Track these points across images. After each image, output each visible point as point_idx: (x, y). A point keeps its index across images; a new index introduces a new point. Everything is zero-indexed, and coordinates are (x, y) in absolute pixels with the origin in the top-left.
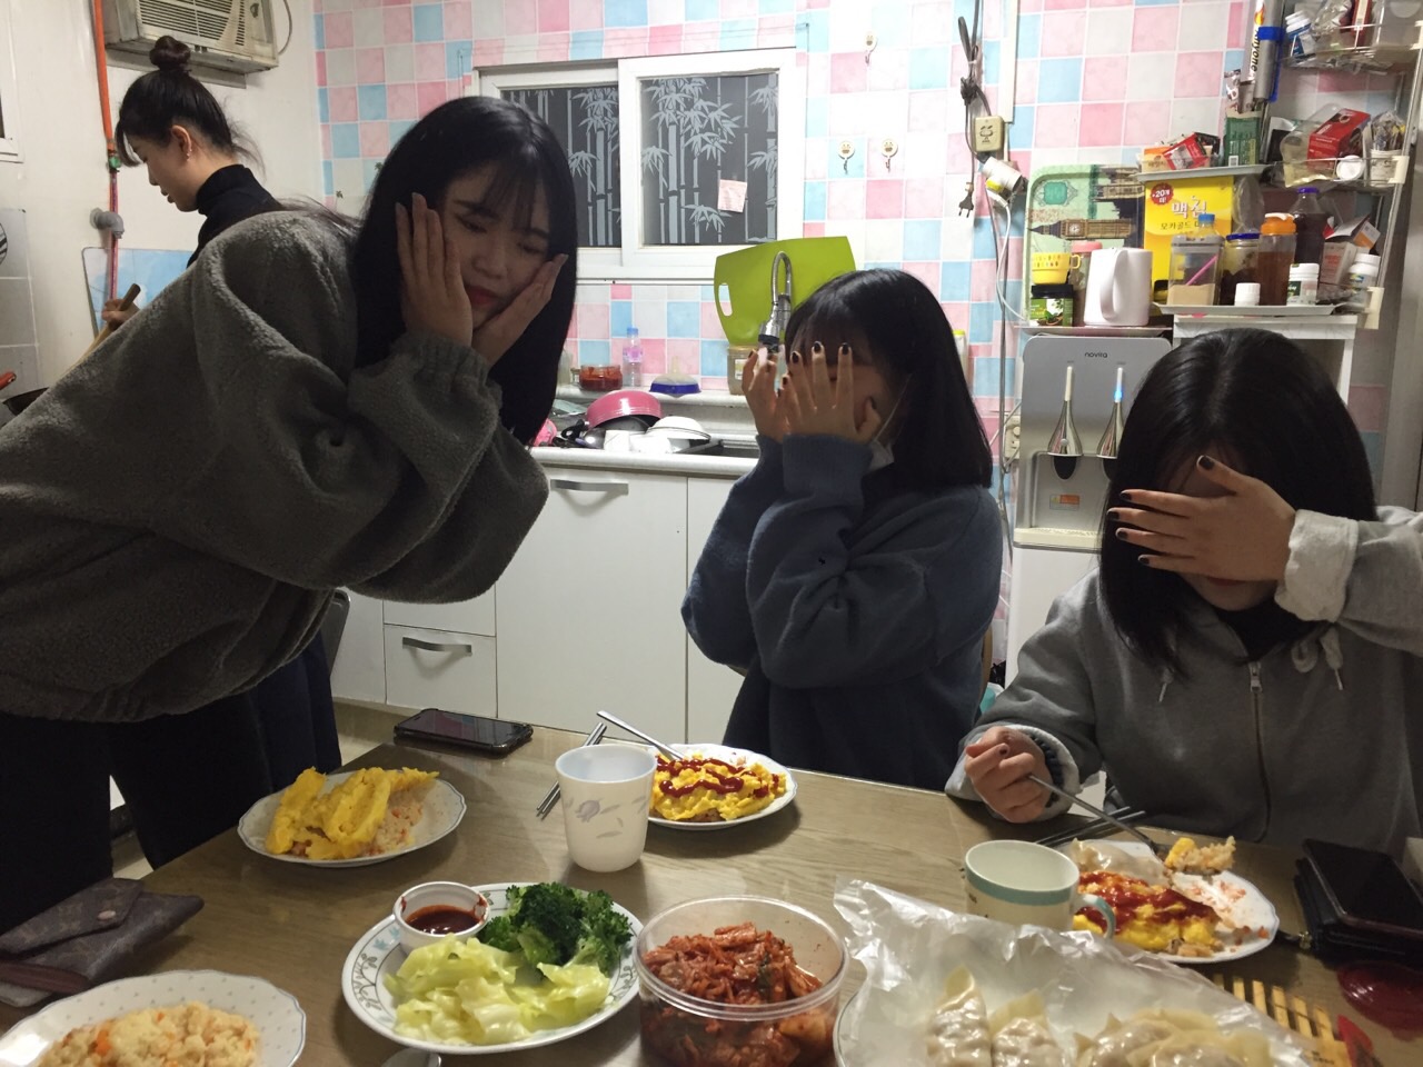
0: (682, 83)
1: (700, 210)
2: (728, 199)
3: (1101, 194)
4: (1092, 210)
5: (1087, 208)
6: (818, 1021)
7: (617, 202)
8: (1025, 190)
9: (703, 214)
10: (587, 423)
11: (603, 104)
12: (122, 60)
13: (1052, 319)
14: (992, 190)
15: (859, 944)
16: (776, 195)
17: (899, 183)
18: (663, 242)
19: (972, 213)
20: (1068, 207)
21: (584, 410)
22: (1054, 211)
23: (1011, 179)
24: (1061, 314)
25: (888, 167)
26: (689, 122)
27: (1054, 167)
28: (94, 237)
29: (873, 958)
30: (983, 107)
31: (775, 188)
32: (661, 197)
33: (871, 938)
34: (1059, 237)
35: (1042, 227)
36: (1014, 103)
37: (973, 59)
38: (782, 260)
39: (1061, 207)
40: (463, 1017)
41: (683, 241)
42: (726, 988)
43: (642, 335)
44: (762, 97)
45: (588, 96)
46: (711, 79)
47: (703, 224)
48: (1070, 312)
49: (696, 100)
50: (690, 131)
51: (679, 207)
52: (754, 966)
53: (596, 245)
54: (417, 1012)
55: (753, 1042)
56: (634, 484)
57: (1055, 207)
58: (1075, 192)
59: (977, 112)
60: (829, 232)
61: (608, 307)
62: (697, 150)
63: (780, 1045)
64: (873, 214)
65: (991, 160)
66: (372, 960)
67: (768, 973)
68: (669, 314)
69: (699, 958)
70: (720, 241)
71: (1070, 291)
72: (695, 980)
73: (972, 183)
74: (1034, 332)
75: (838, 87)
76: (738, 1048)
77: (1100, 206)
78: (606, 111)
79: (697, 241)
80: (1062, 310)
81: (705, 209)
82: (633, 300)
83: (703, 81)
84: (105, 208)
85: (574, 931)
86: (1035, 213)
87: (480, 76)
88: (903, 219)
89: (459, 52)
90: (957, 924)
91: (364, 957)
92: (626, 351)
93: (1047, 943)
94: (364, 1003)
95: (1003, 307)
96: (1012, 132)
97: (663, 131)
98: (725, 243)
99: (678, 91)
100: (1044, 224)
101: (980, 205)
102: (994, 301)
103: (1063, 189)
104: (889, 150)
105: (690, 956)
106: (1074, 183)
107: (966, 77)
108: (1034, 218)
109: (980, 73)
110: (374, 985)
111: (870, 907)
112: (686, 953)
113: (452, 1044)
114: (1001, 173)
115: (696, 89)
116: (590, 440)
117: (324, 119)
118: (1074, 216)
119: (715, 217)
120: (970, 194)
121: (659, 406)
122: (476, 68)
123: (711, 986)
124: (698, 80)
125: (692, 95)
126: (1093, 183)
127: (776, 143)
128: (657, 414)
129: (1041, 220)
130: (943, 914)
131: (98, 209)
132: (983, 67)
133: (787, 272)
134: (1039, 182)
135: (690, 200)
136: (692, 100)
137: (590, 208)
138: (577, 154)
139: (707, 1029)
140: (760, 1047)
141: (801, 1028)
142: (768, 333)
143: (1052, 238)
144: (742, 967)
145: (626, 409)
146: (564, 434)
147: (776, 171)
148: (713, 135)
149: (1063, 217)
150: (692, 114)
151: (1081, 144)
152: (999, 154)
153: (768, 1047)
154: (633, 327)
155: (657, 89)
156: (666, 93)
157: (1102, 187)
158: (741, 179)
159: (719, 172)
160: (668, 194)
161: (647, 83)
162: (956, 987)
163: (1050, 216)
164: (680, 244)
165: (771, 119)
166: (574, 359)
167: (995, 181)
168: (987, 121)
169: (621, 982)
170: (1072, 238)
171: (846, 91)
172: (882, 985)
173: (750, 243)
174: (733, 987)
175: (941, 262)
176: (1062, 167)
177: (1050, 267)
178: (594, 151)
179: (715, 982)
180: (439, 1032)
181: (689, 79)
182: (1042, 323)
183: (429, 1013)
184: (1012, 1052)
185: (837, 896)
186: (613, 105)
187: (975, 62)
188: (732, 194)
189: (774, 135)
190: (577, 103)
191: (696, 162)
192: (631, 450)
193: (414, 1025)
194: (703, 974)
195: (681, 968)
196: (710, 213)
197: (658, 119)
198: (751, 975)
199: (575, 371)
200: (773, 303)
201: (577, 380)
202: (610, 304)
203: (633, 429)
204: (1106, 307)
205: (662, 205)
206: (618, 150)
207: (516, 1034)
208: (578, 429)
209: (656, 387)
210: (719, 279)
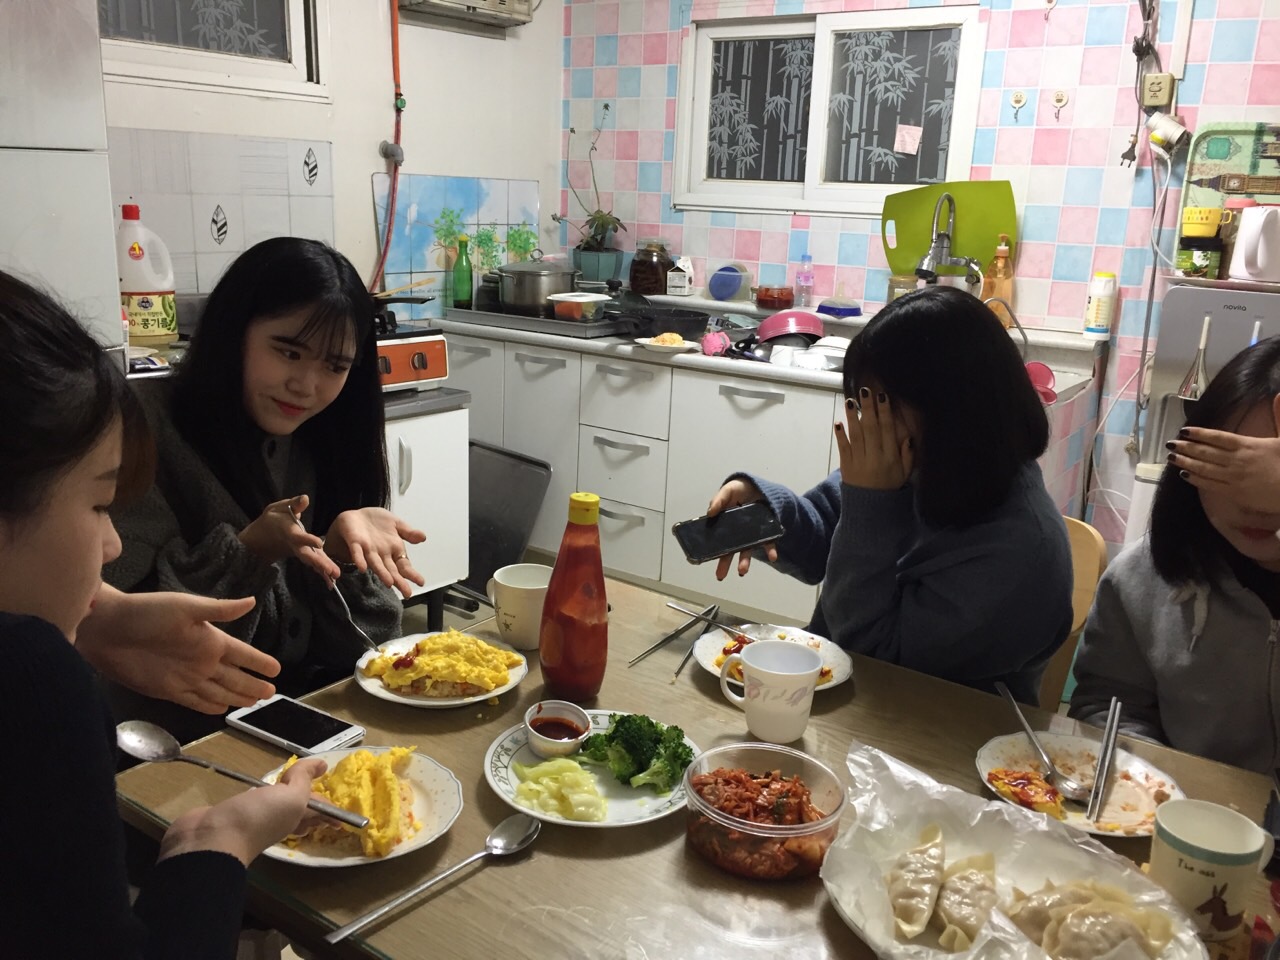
0: (872, 35)
1: (877, 151)
2: (903, 141)
3: (1265, 151)
4: (1254, 166)
5: (1249, 164)
6: (814, 845)
7: (804, 142)
8: (1188, 144)
9: (879, 156)
10: (757, 337)
11: (800, 53)
12: (412, 18)
13: (1197, 271)
14: (1155, 143)
15: (858, 793)
16: (948, 140)
17: (1067, 132)
18: (842, 178)
19: (1134, 164)
20: (1230, 163)
21: (758, 324)
22: (1216, 165)
23: (1175, 132)
24: (1207, 266)
25: (1057, 118)
26: (875, 72)
27: (1219, 123)
28: (381, 164)
29: (866, 805)
30: (1154, 64)
31: (948, 133)
32: (844, 138)
33: (869, 791)
34: (1218, 190)
35: (1201, 180)
36: (1186, 61)
37: (1148, 19)
38: (946, 202)
39: (1223, 162)
40: (562, 799)
41: (860, 179)
42: (749, 810)
43: (816, 261)
44: (944, 49)
45: (787, 47)
46: (898, 33)
47: (878, 164)
48: (1217, 264)
49: (883, 51)
50: (875, 79)
51: (859, 148)
52: (774, 797)
53: (782, 179)
54: (530, 790)
55: (764, 851)
56: (790, 395)
57: (1217, 161)
58: (1239, 148)
59: (1149, 68)
60: (994, 177)
61: (787, 235)
62: (880, 97)
63: (782, 857)
64: (1038, 160)
65: (1157, 116)
66: (507, 750)
67: (783, 804)
68: (840, 244)
69: (733, 786)
70: (893, 180)
71: (1219, 244)
72: (726, 800)
73: (1136, 136)
74: (1177, 282)
75: (1017, 40)
76: (751, 854)
77: (1262, 162)
78: (802, 60)
79: (872, 179)
80: (1208, 263)
81: (881, 151)
82: (810, 230)
83: (891, 35)
84: (391, 141)
85: (650, 752)
86: (1196, 167)
87: (697, 28)
88: (1066, 167)
89: (680, 7)
90: (938, 792)
91: (502, 747)
92: (799, 275)
93: (1007, 818)
94: (497, 778)
95: (1156, 254)
96: (1181, 88)
97: (850, 79)
98: (898, 182)
99: (868, 43)
100: (1204, 177)
101: (1143, 156)
102: (1148, 247)
103: (1227, 144)
104: (1059, 101)
105: (727, 782)
106: (1239, 140)
107: (1140, 35)
108: (1195, 171)
109: (1155, 31)
110: (506, 767)
111: (875, 768)
112: (724, 780)
113: (551, 816)
114: (1166, 127)
115: (884, 42)
116: (759, 353)
117: (567, 64)
118: (1235, 171)
119: (890, 159)
120: (1134, 146)
121: (822, 327)
122: (693, 22)
123: (738, 807)
124: (887, 34)
125: (880, 47)
126: (1258, 140)
127: (953, 92)
128: (818, 333)
129: (1201, 173)
130: (928, 782)
131: (385, 142)
132: (1159, 26)
133: (950, 211)
134: (1204, 136)
135: (869, 142)
136: (880, 52)
137: (781, 146)
138: (774, 98)
139: (730, 836)
140: (768, 856)
141: (800, 847)
142: (925, 268)
143: (1211, 191)
144: (765, 797)
145: (792, 327)
146: (737, 346)
147: (950, 117)
148: (895, 83)
149: (1223, 172)
150: (878, 64)
151: (1249, 103)
152: (1164, 109)
153: (773, 857)
154: (809, 254)
155: (849, 41)
156: (857, 45)
157: (1267, 144)
158: (917, 124)
159: (898, 117)
160: (850, 136)
161: (840, 36)
162: (927, 837)
163: (1211, 170)
164: (856, 181)
165: (950, 70)
166: (755, 279)
167: (1158, 135)
168: (1157, 77)
169: (679, 794)
170: (1231, 192)
171: (1024, 45)
172: (870, 826)
173: (921, 183)
174: (755, 811)
175: (1100, 207)
176: (1227, 124)
177: (1199, 221)
178: (788, 96)
179: (742, 804)
180: (544, 806)
181: (879, 33)
182: (1187, 273)
183: (539, 792)
184: (957, 891)
185: (851, 756)
186: (809, 55)
187: (1150, 22)
188: (908, 139)
189: (952, 85)
190: (777, 52)
191: (877, 108)
192: (792, 364)
193: (528, 799)
194: (733, 797)
195: (718, 790)
196: (886, 155)
197: (847, 68)
198: (770, 804)
199: (753, 290)
200: (932, 240)
201: (755, 298)
202: (789, 232)
203: (797, 345)
204: (1251, 262)
205: (844, 146)
206: (809, 95)
207: (595, 816)
208: (749, 342)
209: (822, 309)
210: (887, 215)
